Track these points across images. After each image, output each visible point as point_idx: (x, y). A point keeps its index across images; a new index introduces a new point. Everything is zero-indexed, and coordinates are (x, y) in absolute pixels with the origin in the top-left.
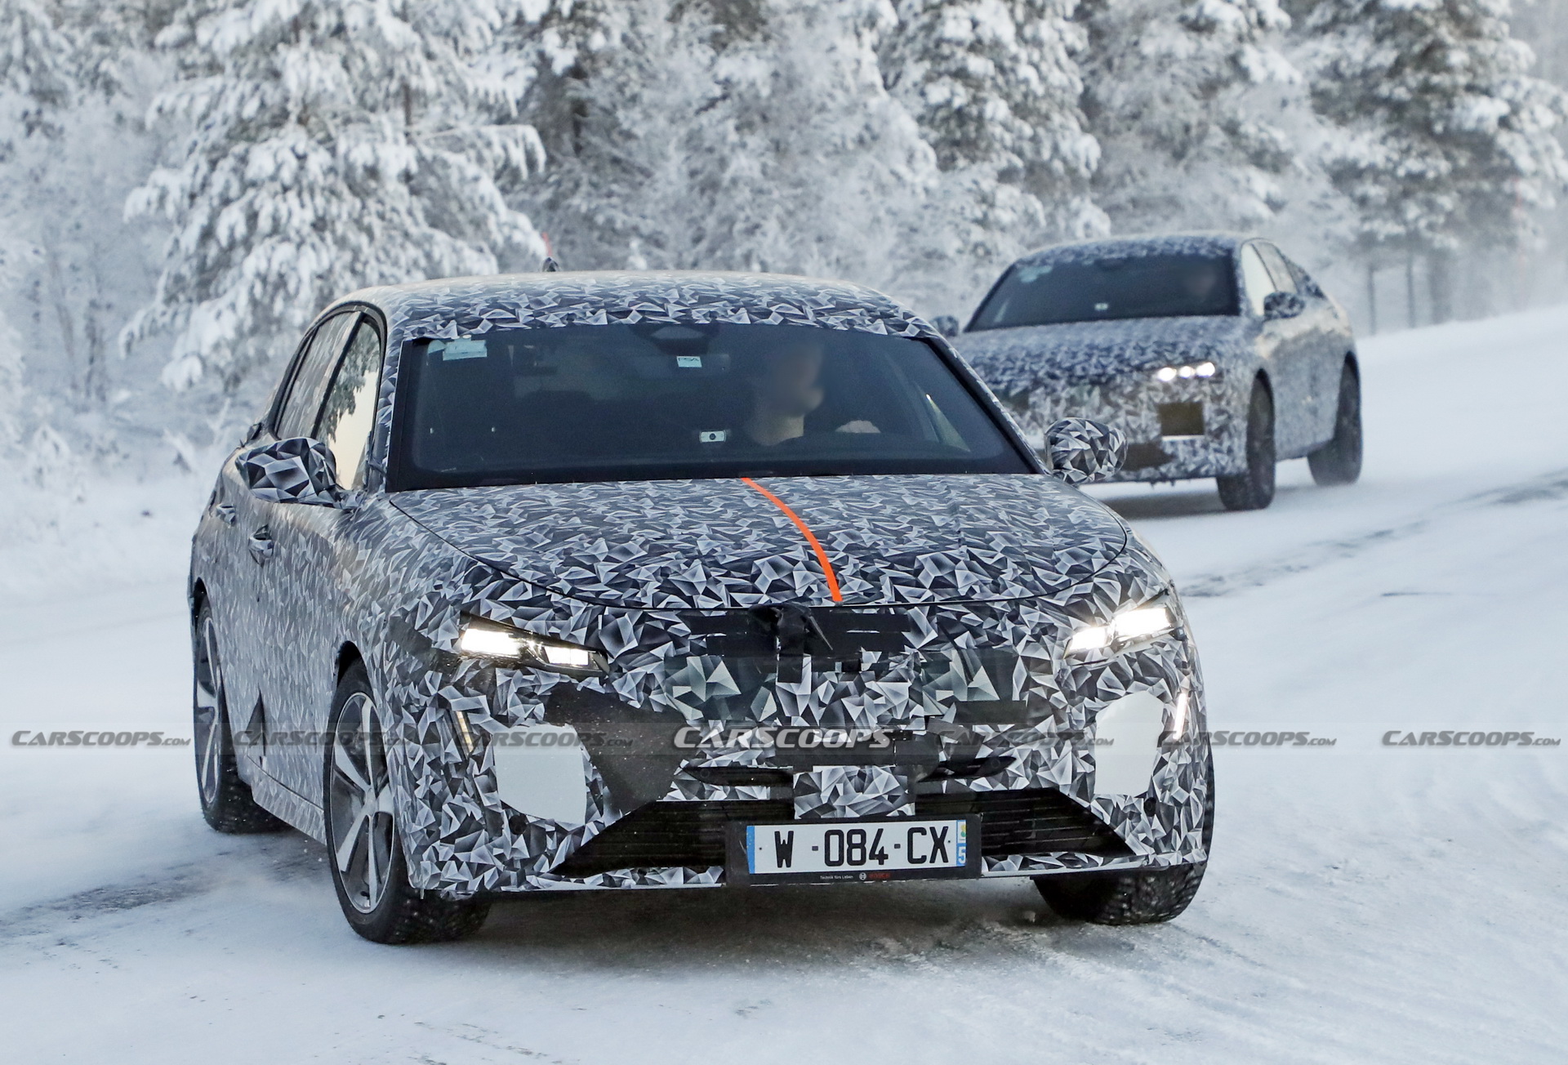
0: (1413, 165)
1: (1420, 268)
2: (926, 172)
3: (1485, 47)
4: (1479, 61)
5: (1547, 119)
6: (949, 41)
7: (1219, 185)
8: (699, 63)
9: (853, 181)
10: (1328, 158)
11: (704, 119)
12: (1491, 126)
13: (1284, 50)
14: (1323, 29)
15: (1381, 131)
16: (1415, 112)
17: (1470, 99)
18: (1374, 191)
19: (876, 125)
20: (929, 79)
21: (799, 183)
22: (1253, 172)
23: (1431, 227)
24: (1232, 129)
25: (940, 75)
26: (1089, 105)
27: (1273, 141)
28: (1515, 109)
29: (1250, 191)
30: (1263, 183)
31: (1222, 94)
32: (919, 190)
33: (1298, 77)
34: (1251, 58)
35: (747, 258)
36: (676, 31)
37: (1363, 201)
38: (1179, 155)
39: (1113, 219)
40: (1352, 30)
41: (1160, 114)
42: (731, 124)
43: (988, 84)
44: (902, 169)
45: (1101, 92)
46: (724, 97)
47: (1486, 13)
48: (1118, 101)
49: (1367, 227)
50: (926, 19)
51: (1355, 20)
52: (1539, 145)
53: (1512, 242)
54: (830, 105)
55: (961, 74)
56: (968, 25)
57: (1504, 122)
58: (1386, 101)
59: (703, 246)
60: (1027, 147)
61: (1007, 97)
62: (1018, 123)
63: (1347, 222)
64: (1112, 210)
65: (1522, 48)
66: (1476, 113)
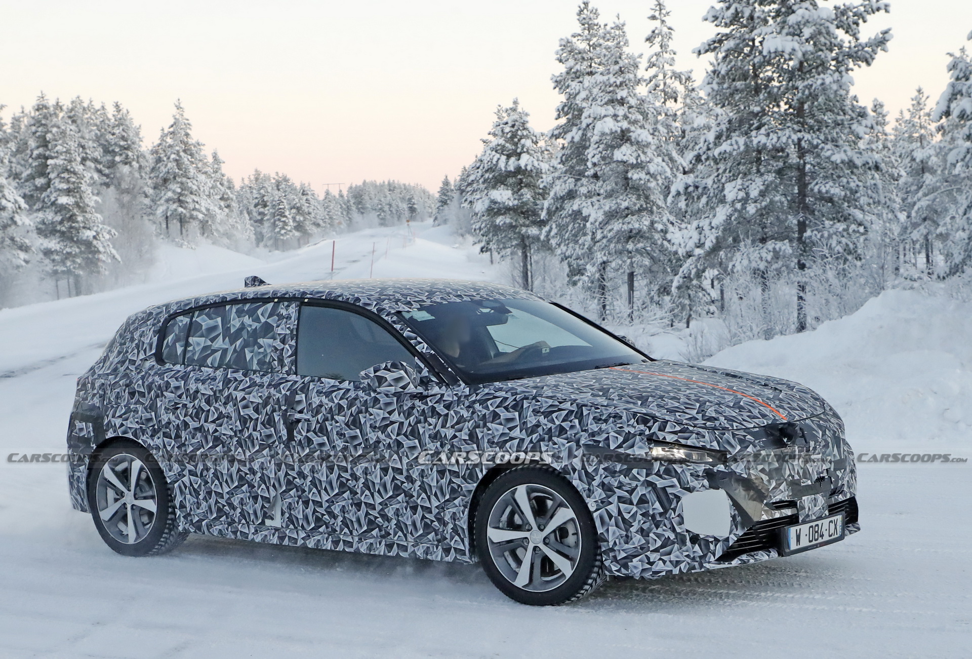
0: (68, 250)
1: (71, 280)
3: (88, 216)
4: (86, 220)
5: (107, 236)
7: (9, 256)
10: (42, 248)
12: (91, 238)
13: (27, 216)
14: (39, 210)
15: (58, 240)
16: (68, 234)
17: (84, 231)
18: (57, 257)
22: (19, 252)
23: (74, 268)
24: (12, 239)
27: (25, 243)
28: (98, 234)
29: (19, 258)
30: (23, 255)
31: (9, 229)
33: (32, 224)
34: (17, 218)
37: (53, 260)
40: (48, 210)
47: (88, 206)
49: (55, 268)
51: (48, 207)
52: (105, 244)
53: (99, 272)
57: (95, 237)
58: (59, 231)
63: (49, 267)
65: (99, 216)
66: (86, 235)
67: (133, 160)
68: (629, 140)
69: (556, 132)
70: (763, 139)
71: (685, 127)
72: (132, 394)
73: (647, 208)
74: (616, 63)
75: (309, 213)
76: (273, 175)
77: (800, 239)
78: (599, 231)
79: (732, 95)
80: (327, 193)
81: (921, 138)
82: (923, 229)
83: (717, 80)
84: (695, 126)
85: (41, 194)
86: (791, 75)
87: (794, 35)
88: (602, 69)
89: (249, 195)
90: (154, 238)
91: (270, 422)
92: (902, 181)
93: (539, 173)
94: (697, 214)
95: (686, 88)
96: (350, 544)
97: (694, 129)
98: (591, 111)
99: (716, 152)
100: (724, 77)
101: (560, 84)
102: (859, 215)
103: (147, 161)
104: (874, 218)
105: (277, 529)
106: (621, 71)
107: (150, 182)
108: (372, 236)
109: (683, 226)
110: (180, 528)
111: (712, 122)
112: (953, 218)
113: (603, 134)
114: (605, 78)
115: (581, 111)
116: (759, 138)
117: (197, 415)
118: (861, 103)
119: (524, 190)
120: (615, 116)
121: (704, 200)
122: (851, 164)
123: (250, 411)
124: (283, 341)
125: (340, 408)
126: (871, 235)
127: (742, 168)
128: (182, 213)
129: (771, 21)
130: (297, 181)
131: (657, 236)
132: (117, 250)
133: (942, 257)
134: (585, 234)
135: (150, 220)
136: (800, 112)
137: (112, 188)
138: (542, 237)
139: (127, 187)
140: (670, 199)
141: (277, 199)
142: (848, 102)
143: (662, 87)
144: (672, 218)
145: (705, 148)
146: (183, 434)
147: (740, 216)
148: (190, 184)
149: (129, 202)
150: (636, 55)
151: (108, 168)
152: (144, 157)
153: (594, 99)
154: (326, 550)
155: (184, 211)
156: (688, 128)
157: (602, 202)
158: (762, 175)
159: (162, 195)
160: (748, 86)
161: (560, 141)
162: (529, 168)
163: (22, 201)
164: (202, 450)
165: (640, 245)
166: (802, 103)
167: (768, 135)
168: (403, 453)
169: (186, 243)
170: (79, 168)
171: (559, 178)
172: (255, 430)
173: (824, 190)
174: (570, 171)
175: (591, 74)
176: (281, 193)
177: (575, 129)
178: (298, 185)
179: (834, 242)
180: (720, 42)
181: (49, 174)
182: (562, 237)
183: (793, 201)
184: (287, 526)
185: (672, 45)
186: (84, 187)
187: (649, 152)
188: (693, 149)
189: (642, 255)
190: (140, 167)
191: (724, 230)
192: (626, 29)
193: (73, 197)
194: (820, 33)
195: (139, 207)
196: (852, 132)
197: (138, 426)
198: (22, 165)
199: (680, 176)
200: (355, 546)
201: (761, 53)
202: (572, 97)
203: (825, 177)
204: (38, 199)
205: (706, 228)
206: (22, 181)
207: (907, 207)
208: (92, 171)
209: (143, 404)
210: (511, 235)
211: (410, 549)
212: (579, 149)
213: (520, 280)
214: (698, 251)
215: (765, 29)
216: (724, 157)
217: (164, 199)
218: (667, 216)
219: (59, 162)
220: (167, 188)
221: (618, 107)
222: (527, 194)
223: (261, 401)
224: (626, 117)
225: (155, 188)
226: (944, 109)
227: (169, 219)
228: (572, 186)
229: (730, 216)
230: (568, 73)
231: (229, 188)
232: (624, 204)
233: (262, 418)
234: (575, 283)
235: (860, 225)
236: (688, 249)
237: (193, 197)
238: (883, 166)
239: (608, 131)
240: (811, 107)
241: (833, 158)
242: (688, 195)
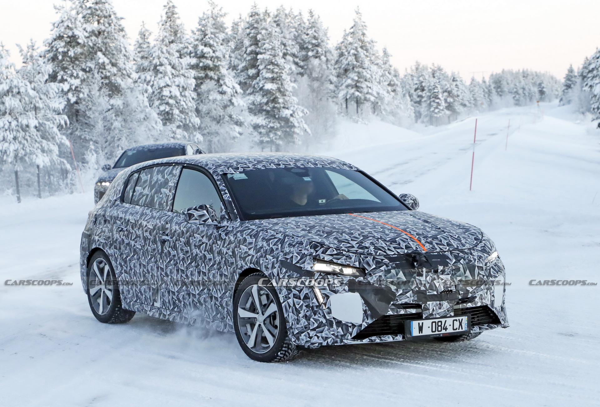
0: (271, 125)
2: (160, 126)
3: (287, 98)
4: (285, 102)
5: (301, 114)
6: (164, 96)
7: (228, 129)
8: (105, 101)
9: (143, 128)
10: (252, 123)
11: (107, 114)
12: (289, 116)
13: (242, 98)
14: (250, 94)
15: (264, 117)
16: (271, 113)
17: (284, 110)
19: (148, 115)
20: (160, 105)
21: (130, 129)
22: (235, 126)
23: (276, 139)
24: (230, 116)
25: (163, 104)
26: (198, 111)
27: (240, 119)
28: (294, 113)
29: (235, 131)
30: (238, 129)
31: (228, 108)
32: (158, 130)
33: (245, 105)
34: (234, 100)
35: (118, 146)
36: (100, 93)
37: (260, 133)
38: (218, 122)
39: (203, 137)
40: (257, 94)
41: (214, 113)
42: (114, 115)
43: (174, 106)
44: (154, 125)
45: (200, 108)
46: (112, 109)
47: (287, 90)
48: (204, 110)
49: (261, 139)
50: (159, 91)
51: (258, 92)
52: (299, 121)
53: (294, 142)
54: (137, 110)
55: (167, 103)
56: (169, 92)
57: (291, 115)
58: (265, 110)
59: (108, 143)
60: (183, 121)
61: (178, 109)
62: (181, 115)
63: (257, 138)
64: (203, 135)
65: (295, 98)
66: (285, 113)
67: (322, 54)
75: (458, 96)
76: (430, 66)
80: (473, 80)
85: (252, 82)
89: (410, 82)
90: (336, 116)
103: (332, 55)
107: (334, 72)
108: (508, 114)
128: (358, 96)
130: (448, 71)
132: (308, 125)
135: (333, 102)
137: (306, 76)
139: (317, 76)
141: (432, 84)
148: (365, 74)
149: (318, 87)
151: (303, 61)
152: (331, 52)
155: (360, 95)
159: (344, 81)
163: (238, 87)
169: (361, 120)
170: (281, 61)
176: (435, 80)
178: (449, 74)
181: (258, 66)
186: (284, 76)
190: (327, 60)
193: (277, 84)
195: (325, 92)
197: (104, 242)
198: (238, 59)
204: (250, 85)
206: (239, 71)
208: (291, 63)
217: (344, 85)
219: (266, 56)
220: (347, 76)
225: (338, 76)
227: (349, 101)
231: (395, 76)
237: (367, 83)
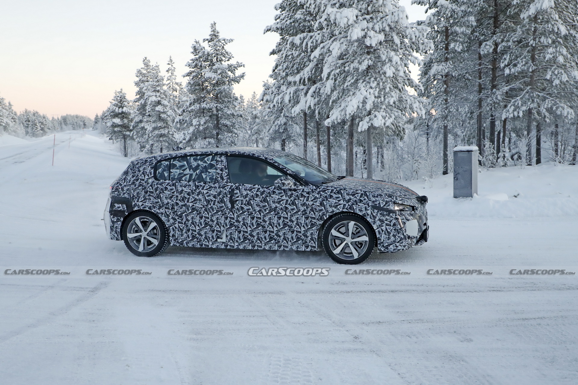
68: (160, 104)
69: (136, 100)
70: (205, 106)
71: (179, 100)
72: (146, 192)
73: (167, 127)
74: (156, 78)
75: (46, 125)
76: (32, 111)
77: (217, 138)
78: (151, 134)
79: (195, 91)
80: (53, 118)
81: (255, 107)
82: (255, 136)
83: (190, 86)
84: (183, 100)
86: (214, 85)
87: (215, 72)
88: (151, 80)
89: (23, 118)
91: (222, 201)
92: (249, 121)
93: (130, 114)
94: (183, 129)
95: (180, 88)
96: (261, 247)
97: (182, 101)
98: (148, 94)
99: (190, 109)
100: (192, 85)
101: (137, 84)
102: (236, 131)
104: (240, 132)
105: (223, 243)
106: (158, 81)
108: (70, 133)
109: (179, 133)
110: (171, 245)
111: (188, 99)
112: (265, 133)
113: (152, 102)
114: (153, 83)
115: (144, 93)
116: (204, 105)
117: (183, 200)
118: (236, 95)
119: (125, 119)
120: (156, 96)
121: (186, 124)
122: (233, 115)
123: (211, 198)
124: (222, 170)
125: (257, 195)
126: (239, 138)
127: (198, 114)
129: (207, 68)
130: (41, 113)
131: (170, 136)
133: (261, 145)
134: (146, 135)
136: (217, 97)
138: (131, 135)
140: (174, 124)
141: (34, 119)
142: (232, 95)
143: (172, 87)
144: (175, 130)
145: (186, 108)
146: (176, 208)
147: (198, 130)
150: (163, 76)
153: (149, 90)
154: (249, 249)
156: (180, 101)
157: (152, 124)
158: (205, 117)
160: (200, 88)
161: (137, 103)
162: (126, 112)
164: (186, 213)
165: (164, 139)
166: (217, 94)
167: (206, 104)
168: (288, 211)
171: (137, 116)
172: (214, 204)
173: (224, 123)
174: (141, 113)
175: (148, 81)
176: (35, 117)
177: (142, 99)
178: (42, 115)
179: (228, 139)
180: (191, 73)
182: (138, 135)
183: (215, 126)
184: (229, 241)
185: (175, 73)
187: (168, 108)
188: (182, 108)
189: (165, 142)
191: (192, 134)
192: (159, 67)
194: (223, 72)
196: (233, 105)
197: (151, 205)
199: (178, 116)
200: (263, 247)
201: (204, 77)
202: (141, 89)
203: (225, 119)
205: (186, 134)
207: (251, 129)
209: (153, 196)
210: (120, 134)
211: (289, 247)
212: (144, 106)
213: (123, 150)
214: (184, 141)
215: (205, 70)
216: (192, 111)
218: (173, 129)
221: (157, 93)
222: (126, 121)
223: (216, 194)
224: (159, 96)
226: (262, 98)
228: (141, 119)
229: (194, 130)
230: (140, 81)
231: (15, 115)
232: (159, 125)
233: (217, 200)
234: (142, 151)
235: (236, 134)
236: (180, 140)
238: (243, 115)
239: (153, 101)
240: (220, 96)
241: (227, 113)
242: (180, 123)
